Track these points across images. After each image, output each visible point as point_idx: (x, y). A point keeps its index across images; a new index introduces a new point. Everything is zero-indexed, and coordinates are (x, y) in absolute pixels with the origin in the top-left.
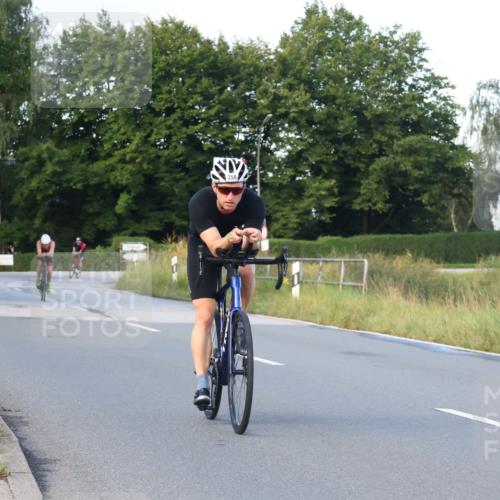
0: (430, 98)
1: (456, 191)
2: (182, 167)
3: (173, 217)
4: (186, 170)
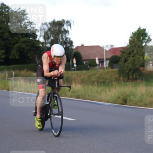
1: (37, 53)
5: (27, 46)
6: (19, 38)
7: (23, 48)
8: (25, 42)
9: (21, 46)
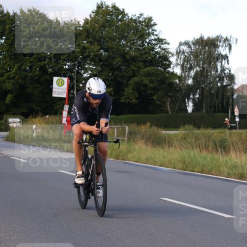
0: (157, 49)
1: (170, 94)
2: (38, 81)
4: (40, 83)
5: (152, 82)
6: (139, 68)
7: (145, 86)
8: (148, 75)
9: (142, 81)
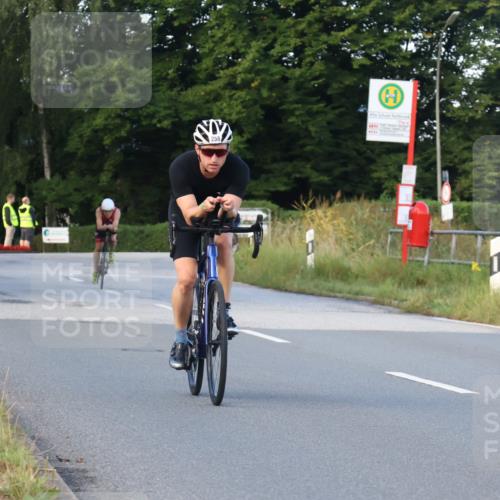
2: (321, 93)
3: (308, 170)
4: (328, 100)
